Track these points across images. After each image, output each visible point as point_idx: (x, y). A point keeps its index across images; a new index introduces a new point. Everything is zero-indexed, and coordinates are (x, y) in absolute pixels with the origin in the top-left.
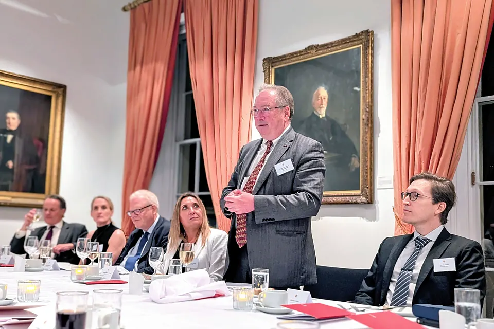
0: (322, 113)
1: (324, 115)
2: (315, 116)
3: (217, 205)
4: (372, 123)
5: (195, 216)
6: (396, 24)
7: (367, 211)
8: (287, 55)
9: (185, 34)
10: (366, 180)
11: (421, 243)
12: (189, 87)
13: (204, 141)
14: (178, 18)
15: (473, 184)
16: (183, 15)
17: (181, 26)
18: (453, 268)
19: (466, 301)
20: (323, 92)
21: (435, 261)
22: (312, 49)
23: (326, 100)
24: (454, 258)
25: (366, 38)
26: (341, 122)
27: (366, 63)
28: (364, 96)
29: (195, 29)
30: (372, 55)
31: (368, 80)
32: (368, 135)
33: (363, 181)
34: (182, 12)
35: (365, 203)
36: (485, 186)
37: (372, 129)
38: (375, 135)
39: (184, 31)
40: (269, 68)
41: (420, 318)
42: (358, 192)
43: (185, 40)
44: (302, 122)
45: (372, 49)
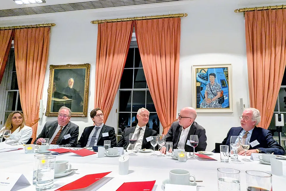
0: (71, 87)
1: (72, 88)
2: (68, 88)
3: (25, 116)
4: (88, 92)
5: (19, 121)
6: (97, 63)
7: (85, 119)
8: (60, 65)
9: (14, 49)
10: (85, 110)
11: (97, 129)
12: (14, 69)
13: (21, 91)
14: (10, 42)
15: (116, 112)
16: (13, 41)
17: (12, 45)
18: (108, 135)
19: (107, 144)
20: (72, 80)
21: (103, 134)
22: (69, 65)
23: (73, 83)
24: (108, 133)
25: (88, 66)
26: (78, 90)
27: (87, 74)
28: (86, 84)
29: (19, 46)
30: (90, 72)
31: (88, 79)
32: (87, 96)
33: (84, 110)
34: (13, 40)
35: (84, 117)
36: (120, 113)
37: (88, 94)
38: (89, 96)
39: (13, 47)
40: (52, 69)
41: (94, 150)
42: (82, 113)
43: (14, 51)
44: (64, 89)
45: (90, 69)
